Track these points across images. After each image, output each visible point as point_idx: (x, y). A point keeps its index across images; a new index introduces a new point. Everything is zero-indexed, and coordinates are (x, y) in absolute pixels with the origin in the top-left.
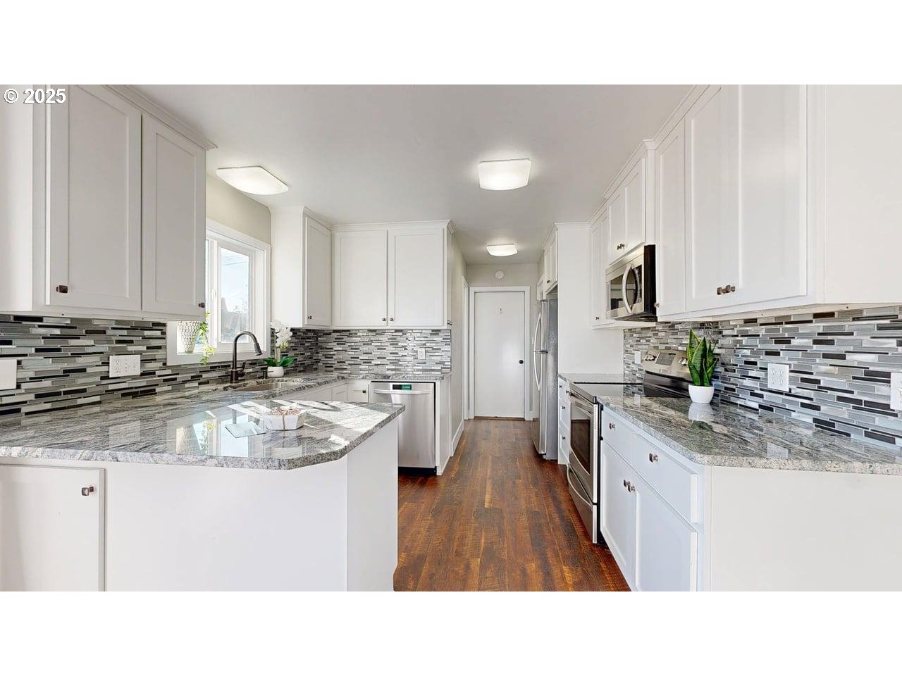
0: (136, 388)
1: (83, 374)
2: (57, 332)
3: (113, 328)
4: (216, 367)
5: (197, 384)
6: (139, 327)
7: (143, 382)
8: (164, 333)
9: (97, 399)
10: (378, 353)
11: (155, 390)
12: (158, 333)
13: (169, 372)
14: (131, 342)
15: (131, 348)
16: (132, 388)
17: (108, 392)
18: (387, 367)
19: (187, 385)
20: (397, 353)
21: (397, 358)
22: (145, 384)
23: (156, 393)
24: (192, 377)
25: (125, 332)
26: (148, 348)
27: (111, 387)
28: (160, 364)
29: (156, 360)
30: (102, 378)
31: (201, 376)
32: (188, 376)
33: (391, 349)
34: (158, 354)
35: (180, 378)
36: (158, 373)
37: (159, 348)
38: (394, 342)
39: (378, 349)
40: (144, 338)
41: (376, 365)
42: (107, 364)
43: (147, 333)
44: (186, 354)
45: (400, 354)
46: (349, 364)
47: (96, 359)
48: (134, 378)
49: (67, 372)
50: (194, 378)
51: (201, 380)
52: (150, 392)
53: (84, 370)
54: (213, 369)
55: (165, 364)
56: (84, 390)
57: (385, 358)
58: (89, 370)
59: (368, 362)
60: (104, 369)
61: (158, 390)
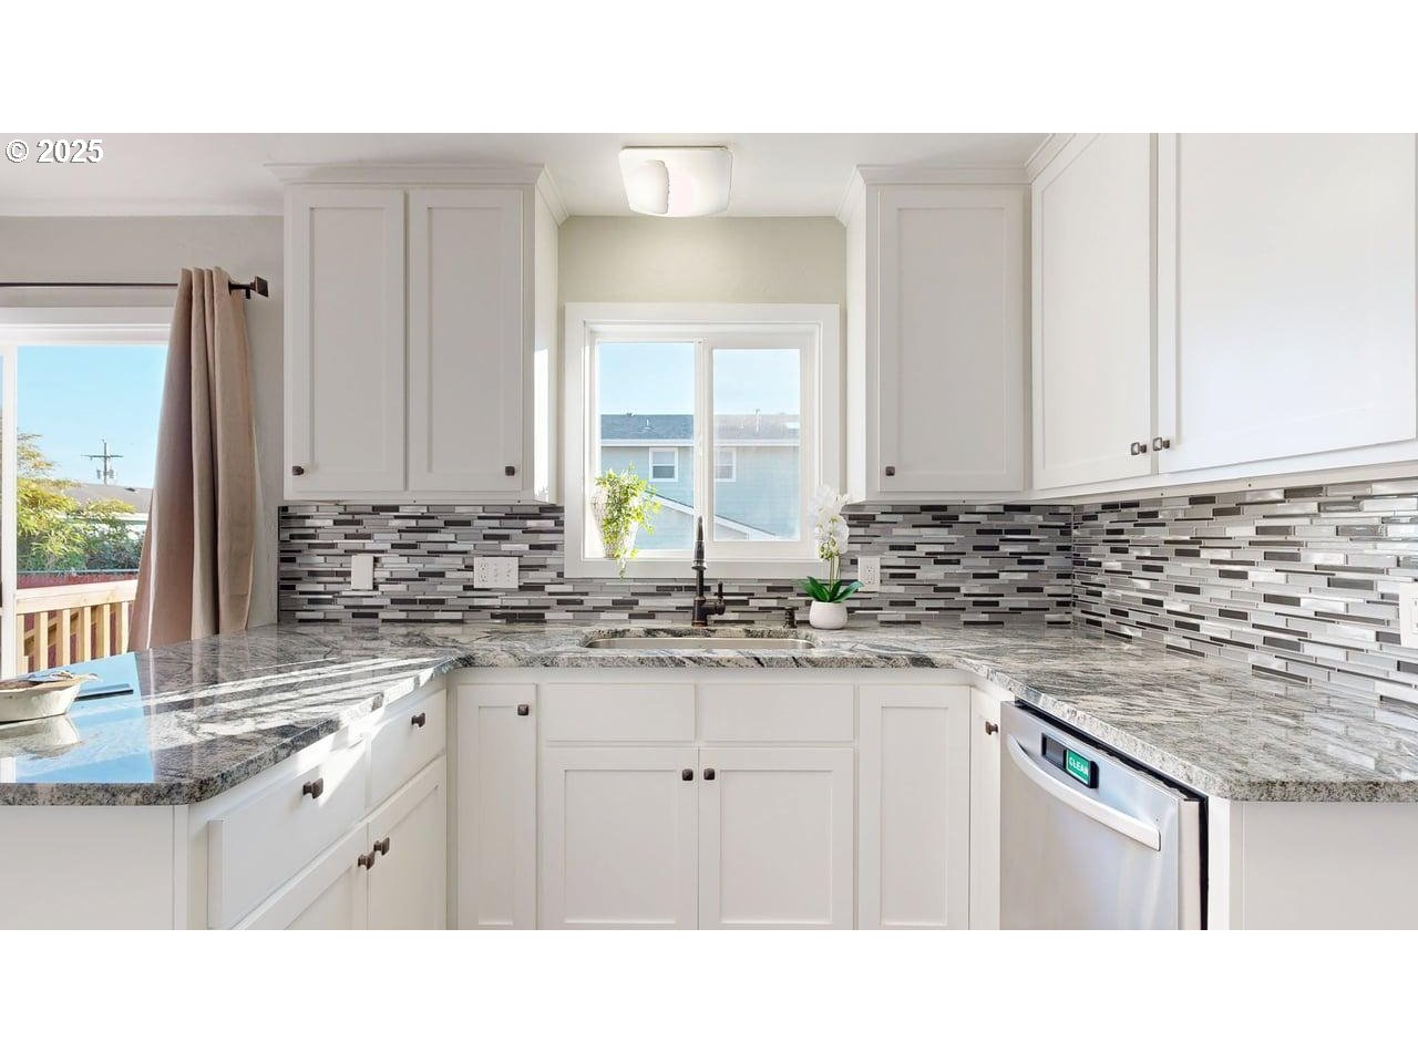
0: (513, 608)
1: (441, 579)
2: (413, 523)
3: (480, 518)
4: (672, 588)
5: (625, 616)
6: (515, 515)
7: (522, 600)
8: (559, 523)
9: (458, 616)
10: (1219, 592)
11: (543, 615)
12: (550, 524)
13: (568, 588)
14: (506, 538)
15: (506, 547)
16: (507, 607)
17: (473, 608)
18: (1253, 658)
19: (604, 616)
20: (1295, 602)
21: (1295, 625)
22: (525, 603)
23: (545, 622)
24: (614, 602)
25: (496, 523)
26: (532, 547)
27: (477, 602)
28: (554, 575)
29: (545, 566)
30: (466, 588)
31: (636, 603)
32: (606, 600)
33: (1265, 576)
34: (551, 559)
35: (589, 601)
36: (549, 588)
37: (552, 547)
38: (1279, 546)
39: (1224, 574)
40: (526, 531)
41: (1216, 641)
42: (470, 568)
43: (531, 524)
44: (605, 560)
45: (1309, 605)
46: (1141, 625)
47: (458, 561)
48: (508, 592)
49: (423, 576)
50: (618, 605)
51: (636, 609)
52: (535, 617)
53: (441, 574)
54: (664, 591)
55: (560, 575)
56: (442, 602)
57: (1243, 616)
58: (448, 575)
59: (1187, 624)
60: (468, 574)
61: (548, 616)
